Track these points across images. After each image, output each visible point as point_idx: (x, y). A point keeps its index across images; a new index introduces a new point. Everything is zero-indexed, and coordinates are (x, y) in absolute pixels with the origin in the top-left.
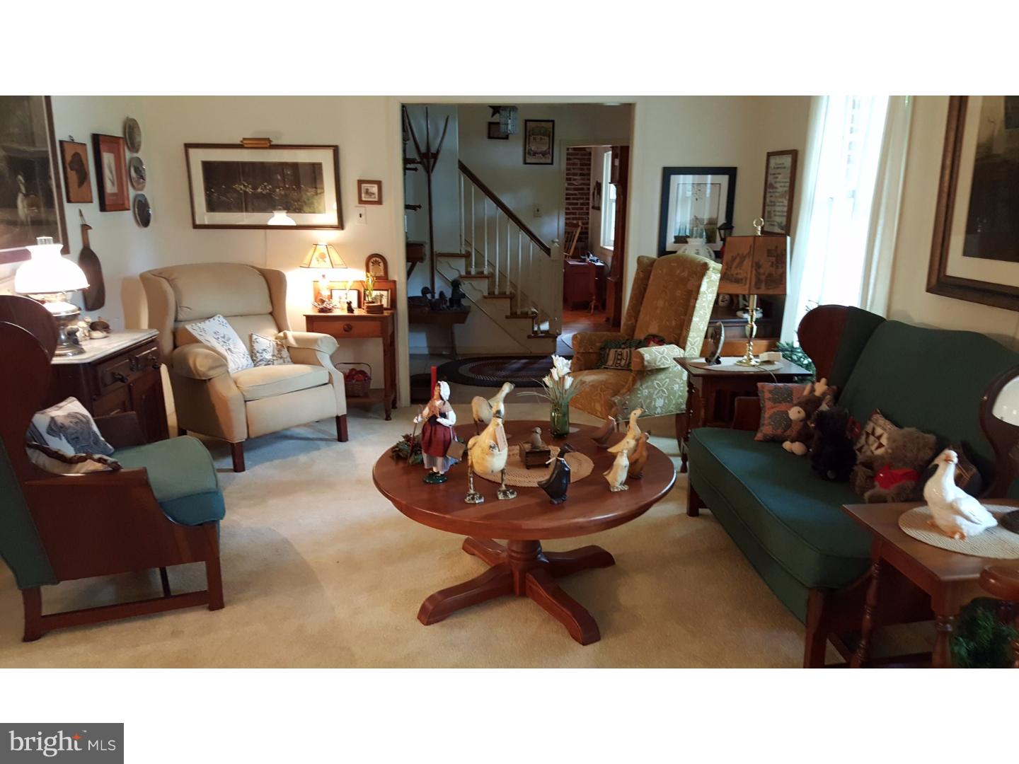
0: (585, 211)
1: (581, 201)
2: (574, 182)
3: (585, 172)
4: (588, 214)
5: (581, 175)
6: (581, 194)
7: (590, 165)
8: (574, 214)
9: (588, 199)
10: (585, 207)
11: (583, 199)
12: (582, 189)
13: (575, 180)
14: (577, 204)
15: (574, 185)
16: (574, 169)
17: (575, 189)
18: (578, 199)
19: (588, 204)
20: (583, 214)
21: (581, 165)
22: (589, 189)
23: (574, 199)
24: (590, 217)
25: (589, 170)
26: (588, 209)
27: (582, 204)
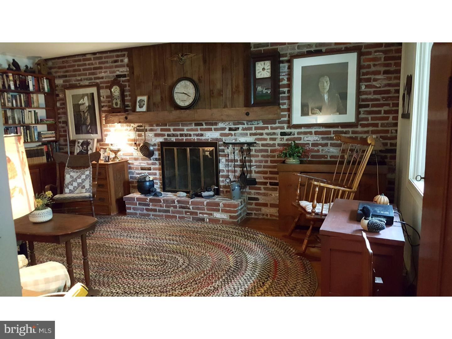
0: (390, 120)
1: (386, 108)
2: (375, 83)
3: (393, 68)
4: (396, 125)
5: (385, 72)
6: (387, 99)
7: (400, 58)
8: (376, 125)
9: (397, 105)
10: (391, 116)
11: (388, 105)
12: (388, 92)
13: (375, 80)
14: (379, 112)
15: (376, 87)
16: (374, 65)
17: (375, 93)
18: (382, 105)
19: (397, 111)
20: (388, 125)
21: (386, 59)
22: (398, 91)
23: (373, 106)
24: (399, 128)
25: (399, 65)
26: (396, 118)
27: (386, 112)
